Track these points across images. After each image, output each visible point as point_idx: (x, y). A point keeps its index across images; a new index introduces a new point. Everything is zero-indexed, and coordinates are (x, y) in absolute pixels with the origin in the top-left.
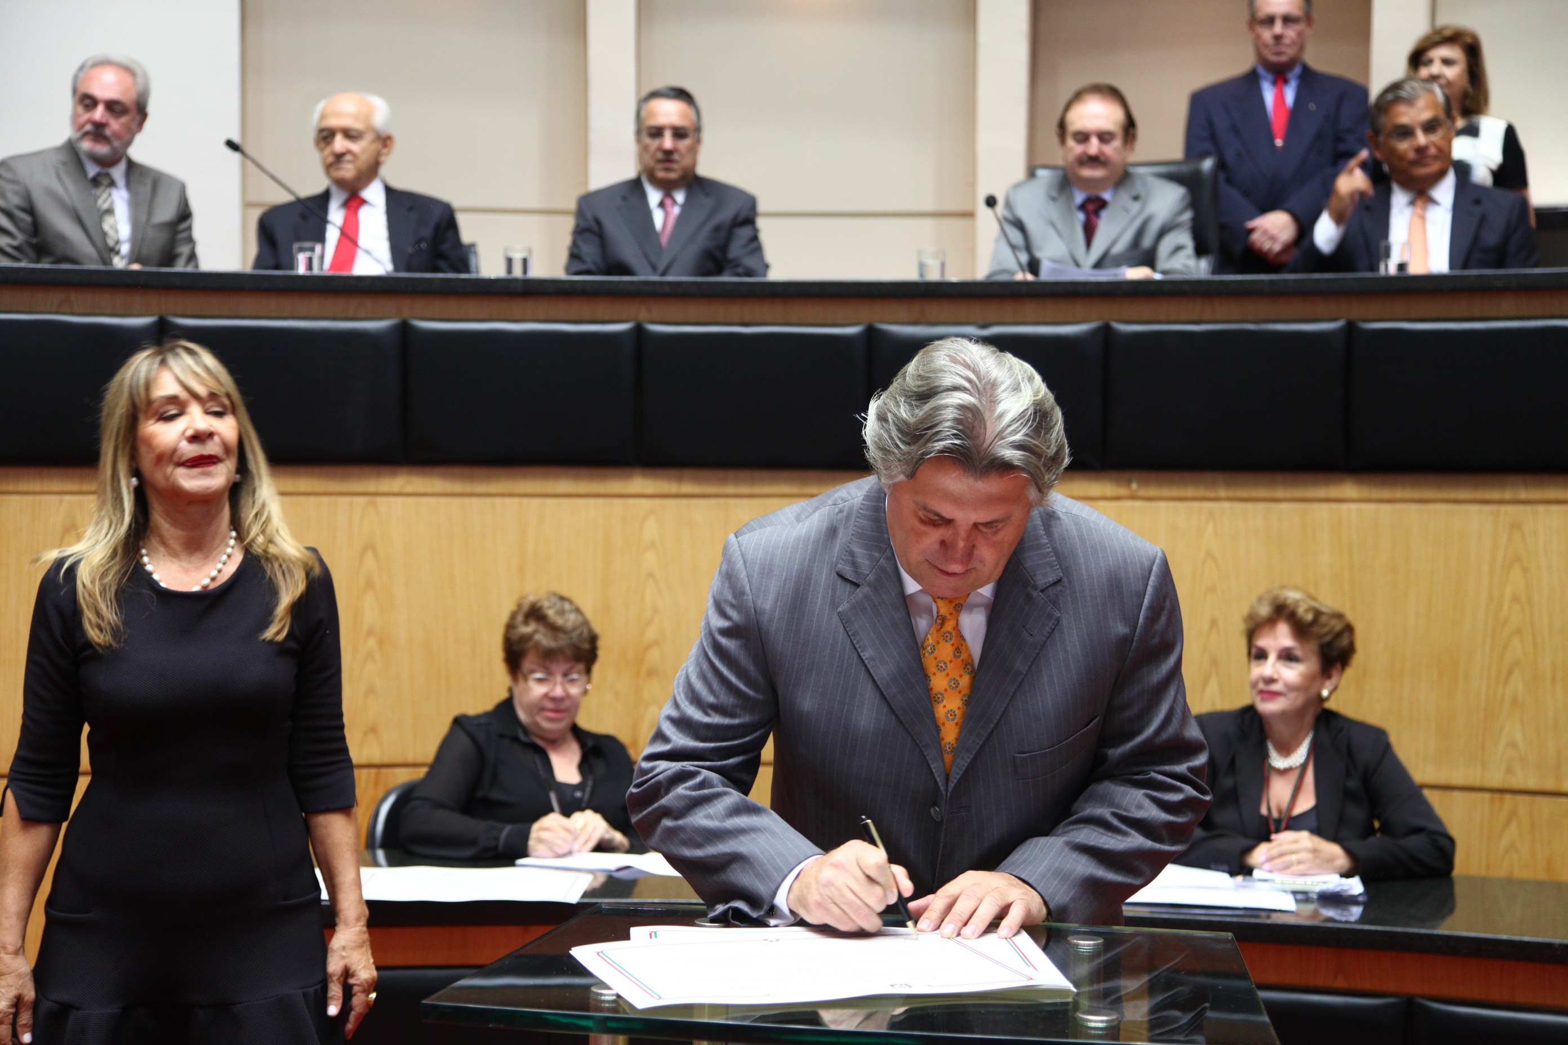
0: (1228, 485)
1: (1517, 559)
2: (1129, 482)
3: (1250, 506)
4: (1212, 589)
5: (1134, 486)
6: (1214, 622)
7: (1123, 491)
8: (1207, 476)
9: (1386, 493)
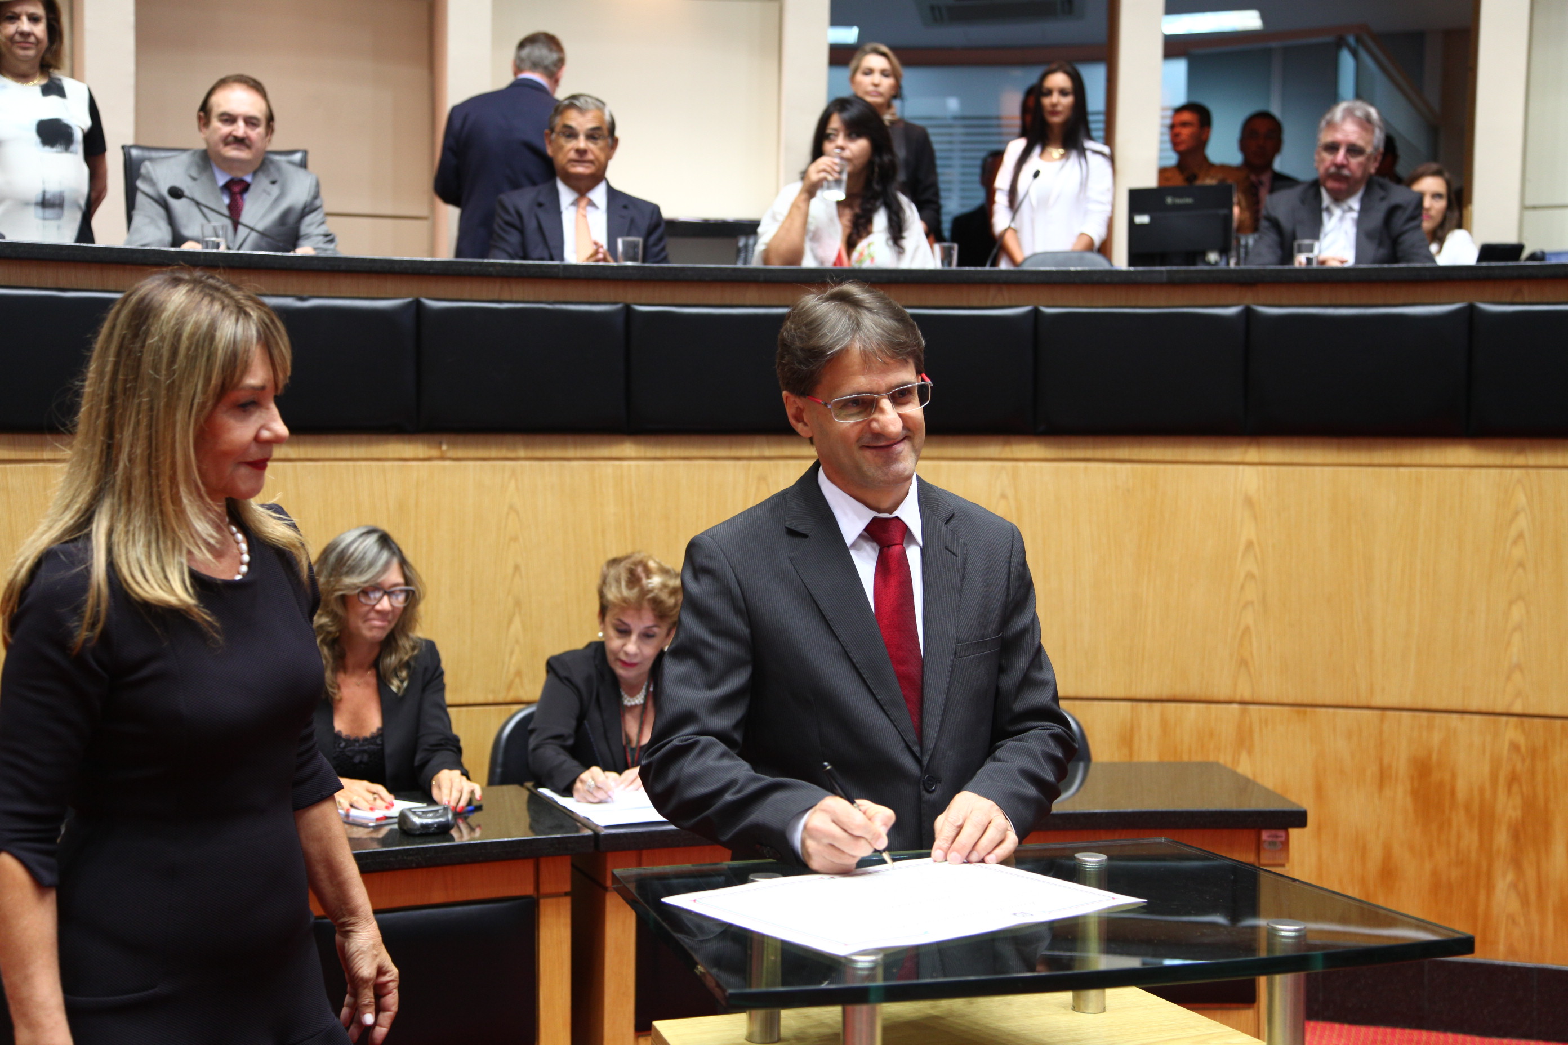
0: (527, 446)
2: (440, 444)
3: (546, 463)
4: (515, 539)
5: (444, 447)
6: (517, 568)
7: (434, 453)
8: (509, 438)
9: (658, 452)
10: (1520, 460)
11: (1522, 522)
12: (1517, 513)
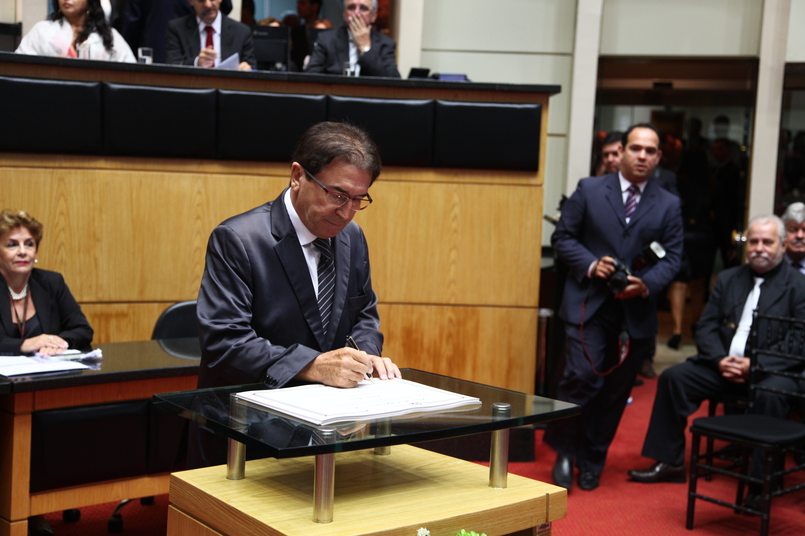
1: (62, 195)
10: (456, 179)
11: (457, 210)
12: (454, 206)
